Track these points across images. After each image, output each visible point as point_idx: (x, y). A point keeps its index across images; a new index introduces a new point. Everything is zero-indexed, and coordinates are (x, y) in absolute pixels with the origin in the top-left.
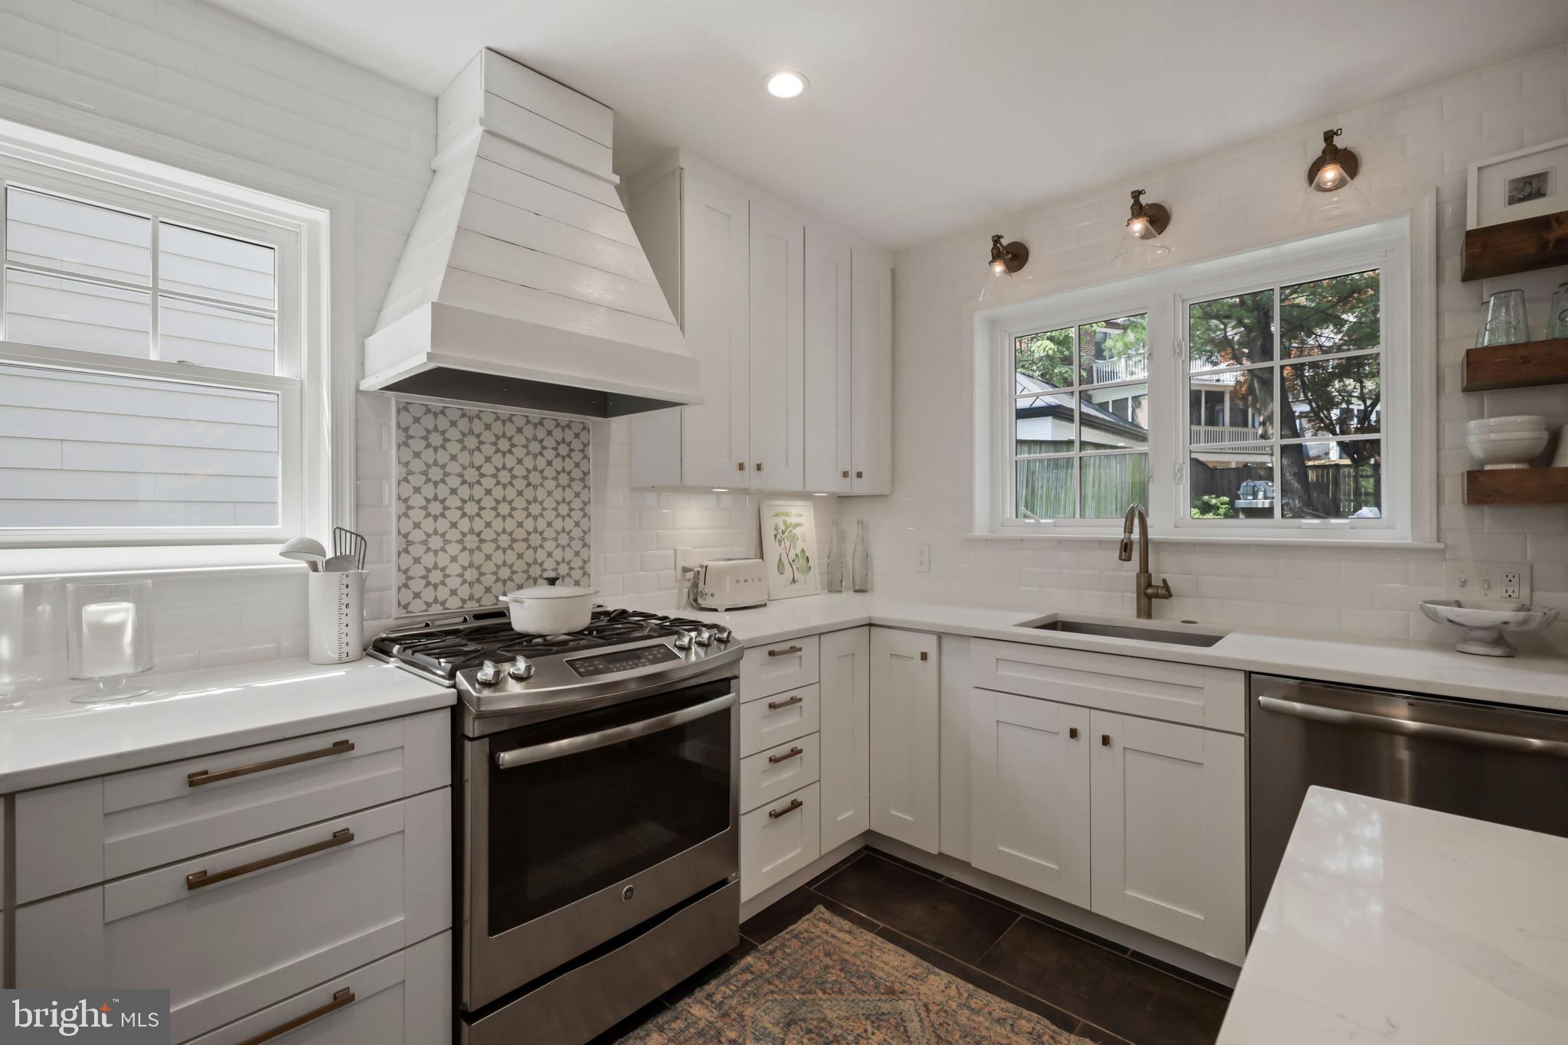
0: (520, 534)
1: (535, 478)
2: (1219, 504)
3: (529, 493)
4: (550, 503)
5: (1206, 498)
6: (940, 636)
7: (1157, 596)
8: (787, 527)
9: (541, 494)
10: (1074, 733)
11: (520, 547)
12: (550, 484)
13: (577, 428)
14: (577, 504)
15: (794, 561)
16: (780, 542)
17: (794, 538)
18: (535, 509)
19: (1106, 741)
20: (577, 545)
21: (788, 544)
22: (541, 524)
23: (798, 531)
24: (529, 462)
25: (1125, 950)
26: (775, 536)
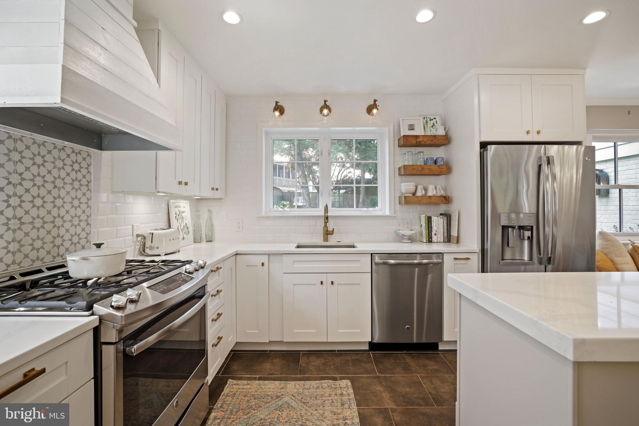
0: (49, 218)
1: (59, 183)
2: (287, 204)
3: (55, 192)
4: (68, 199)
5: (283, 202)
6: (269, 255)
7: (330, 234)
8: (180, 213)
9: (63, 193)
10: (322, 283)
11: (49, 226)
12: (68, 187)
13: (85, 155)
14: (84, 200)
15: (183, 229)
16: (177, 220)
17: (182, 218)
18: (59, 202)
19: (332, 283)
20: (83, 224)
21: (180, 221)
22: (63, 212)
23: (184, 215)
24: (55, 173)
25: (335, 351)
26: (176, 217)
